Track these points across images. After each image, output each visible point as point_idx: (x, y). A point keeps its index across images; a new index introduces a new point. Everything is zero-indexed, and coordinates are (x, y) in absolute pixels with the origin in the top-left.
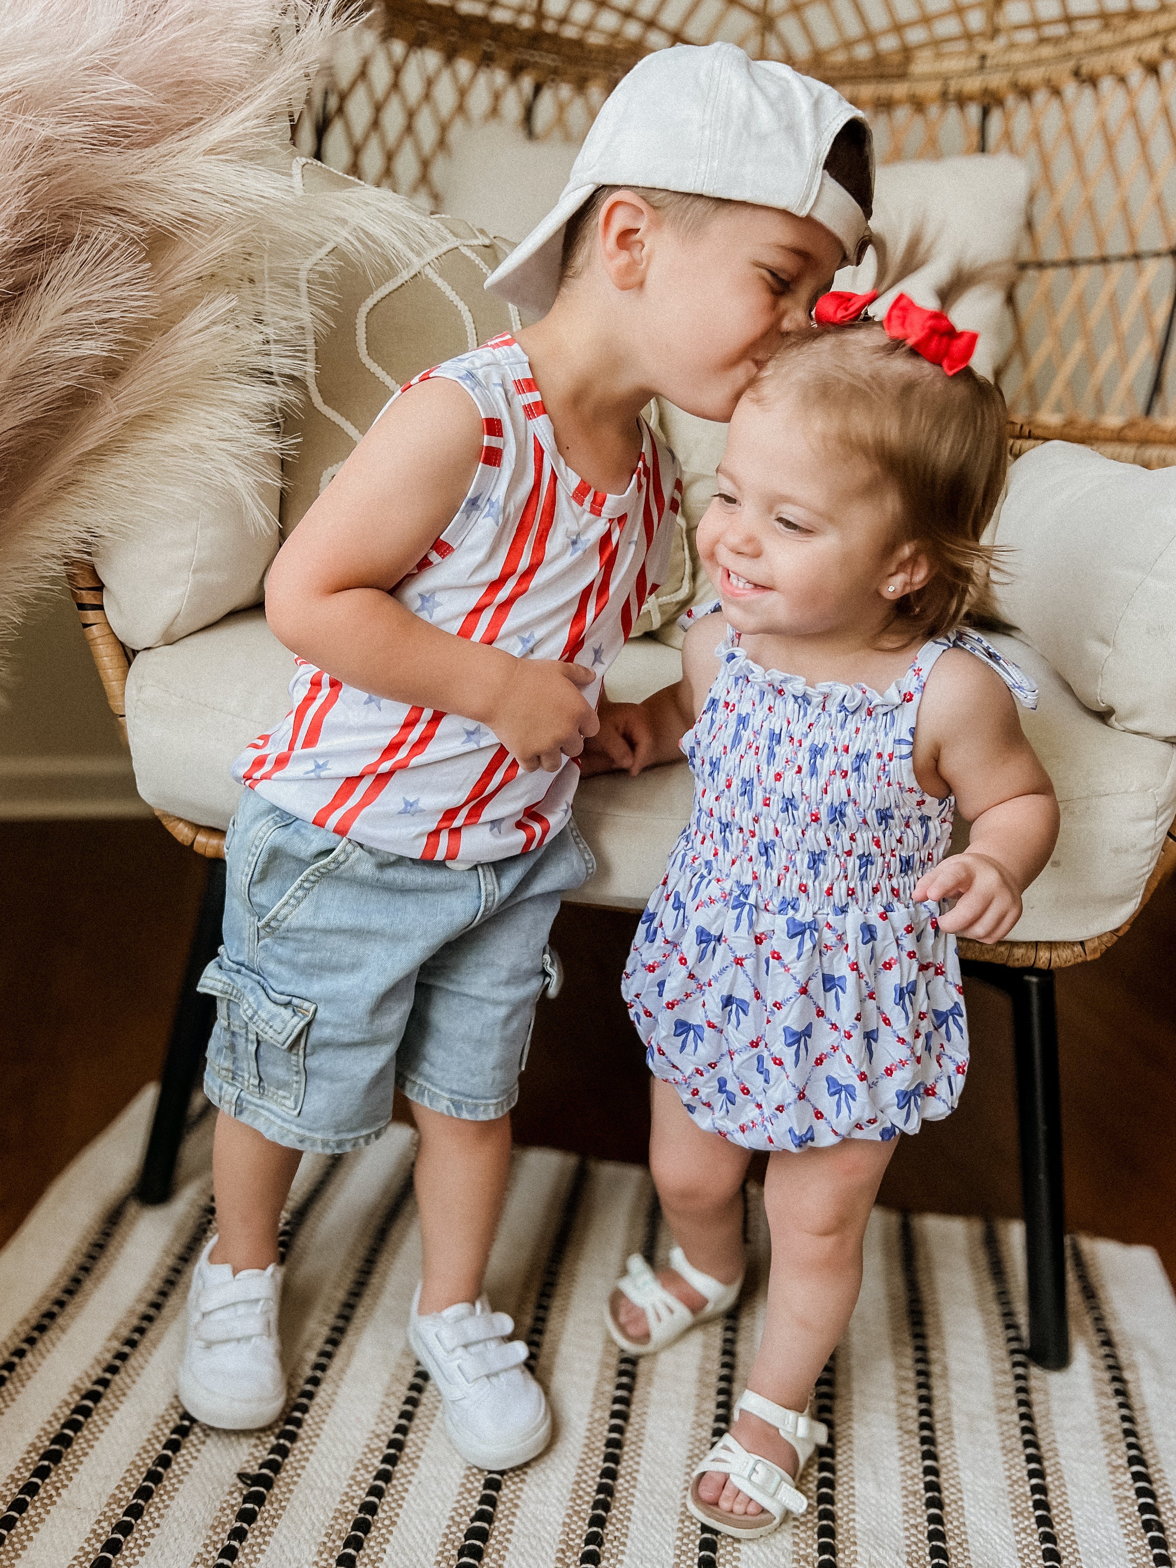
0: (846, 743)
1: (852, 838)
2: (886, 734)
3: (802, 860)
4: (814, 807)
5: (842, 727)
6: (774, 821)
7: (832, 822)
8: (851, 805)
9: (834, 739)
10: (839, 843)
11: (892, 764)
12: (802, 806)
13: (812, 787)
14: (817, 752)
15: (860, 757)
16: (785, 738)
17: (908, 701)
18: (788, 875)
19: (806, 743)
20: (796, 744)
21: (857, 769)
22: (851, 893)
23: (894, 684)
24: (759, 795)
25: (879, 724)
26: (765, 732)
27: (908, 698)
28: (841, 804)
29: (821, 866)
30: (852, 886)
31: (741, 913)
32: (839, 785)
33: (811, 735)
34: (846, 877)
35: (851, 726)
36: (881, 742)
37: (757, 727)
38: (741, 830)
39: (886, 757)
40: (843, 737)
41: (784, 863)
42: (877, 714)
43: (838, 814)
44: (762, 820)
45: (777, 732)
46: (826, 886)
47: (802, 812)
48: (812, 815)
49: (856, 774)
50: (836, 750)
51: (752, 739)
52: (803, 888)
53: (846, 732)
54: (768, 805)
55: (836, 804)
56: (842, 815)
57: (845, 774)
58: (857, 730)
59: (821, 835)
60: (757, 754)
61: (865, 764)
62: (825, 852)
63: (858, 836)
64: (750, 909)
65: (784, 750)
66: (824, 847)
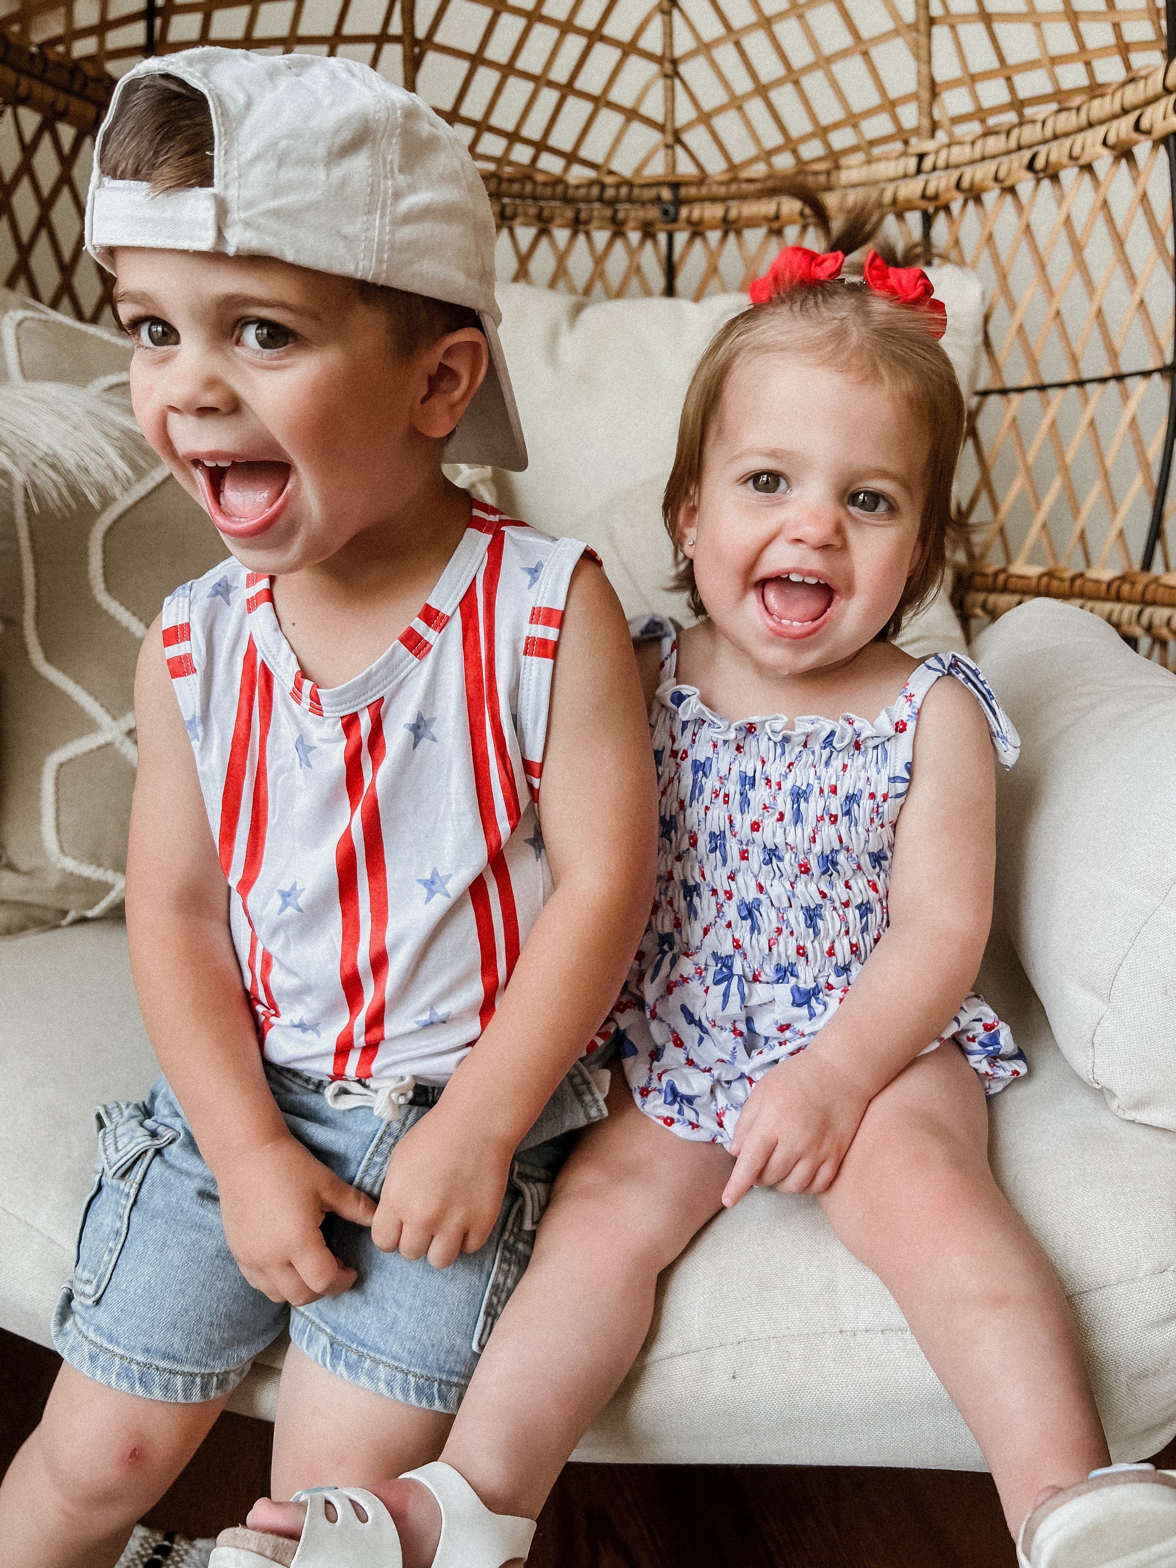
0: (833, 782)
1: (847, 886)
2: (879, 772)
3: (796, 918)
4: (802, 856)
5: (827, 764)
6: (756, 877)
7: (824, 873)
8: (843, 852)
9: (819, 778)
10: (833, 893)
11: (886, 805)
12: (788, 856)
13: (797, 836)
14: (799, 795)
15: (851, 798)
16: (760, 782)
17: (902, 731)
18: (781, 939)
19: (787, 786)
20: (774, 787)
21: (848, 813)
22: (855, 949)
23: (883, 712)
24: (733, 848)
25: (869, 760)
26: (735, 775)
27: (901, 727)
28: (832, 852)
29: (819, 921)
30: (854, 941)
31: (728, 987)
32: (828, 832)
33: (791, 776)
34: (847, 933)
35: (837, 763)
36: (873, 780)
37: (724, 772)
38: (714, 892)
39: (879, 798)
40: (829, 775)
41: (775, 924)
42: (866, 748)
43: (829, 863)
44: (739, 878)
45: (750, 774)
46: (826, 947)
47: (788, 864)
48: (800, 866)
49: (846, 818)
50: (822, 791)
51: (717, 785)
52: (801, 951)
53: (831, 770)
54: (747, 858)
55: (827, 852)
56: (835, 864)
57: (834, 819)
58: (845, 767)
59: (812, 888)
60: (726, 802)
61: (855, 806)
62: (821, 906)
63: (852, 883)
64: (740, 980)
65: (759, 795)
66: (819, 900)
